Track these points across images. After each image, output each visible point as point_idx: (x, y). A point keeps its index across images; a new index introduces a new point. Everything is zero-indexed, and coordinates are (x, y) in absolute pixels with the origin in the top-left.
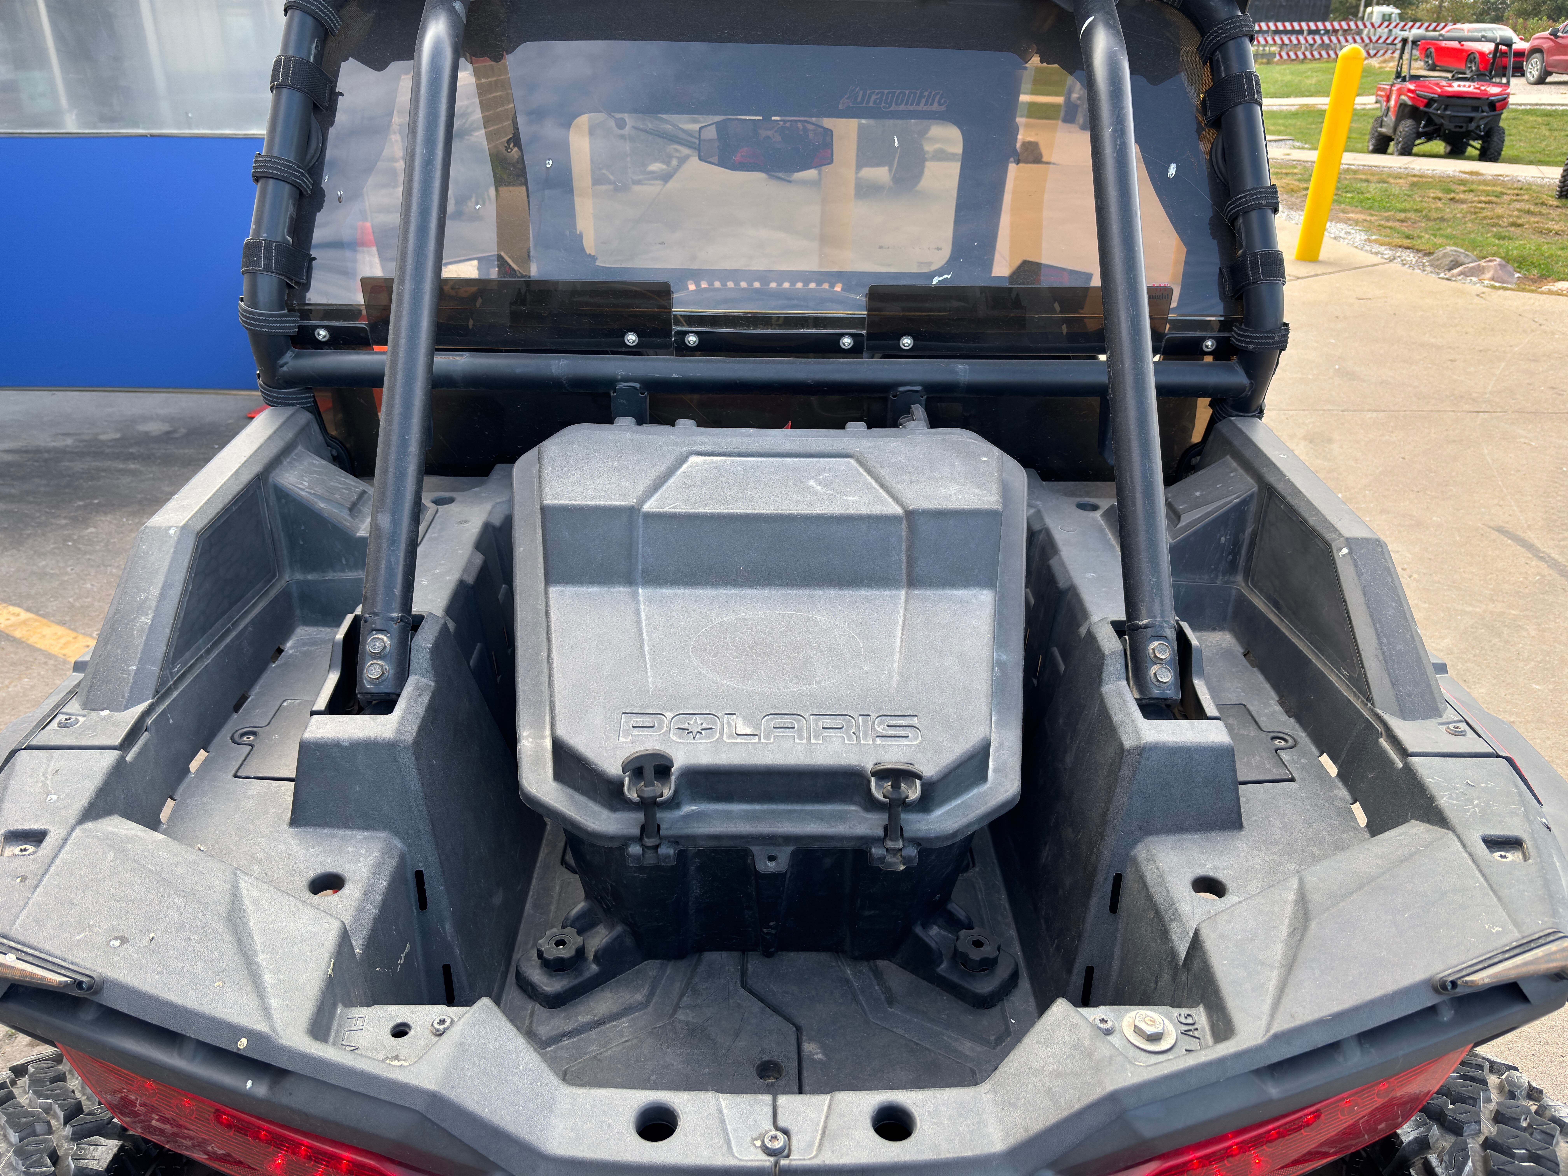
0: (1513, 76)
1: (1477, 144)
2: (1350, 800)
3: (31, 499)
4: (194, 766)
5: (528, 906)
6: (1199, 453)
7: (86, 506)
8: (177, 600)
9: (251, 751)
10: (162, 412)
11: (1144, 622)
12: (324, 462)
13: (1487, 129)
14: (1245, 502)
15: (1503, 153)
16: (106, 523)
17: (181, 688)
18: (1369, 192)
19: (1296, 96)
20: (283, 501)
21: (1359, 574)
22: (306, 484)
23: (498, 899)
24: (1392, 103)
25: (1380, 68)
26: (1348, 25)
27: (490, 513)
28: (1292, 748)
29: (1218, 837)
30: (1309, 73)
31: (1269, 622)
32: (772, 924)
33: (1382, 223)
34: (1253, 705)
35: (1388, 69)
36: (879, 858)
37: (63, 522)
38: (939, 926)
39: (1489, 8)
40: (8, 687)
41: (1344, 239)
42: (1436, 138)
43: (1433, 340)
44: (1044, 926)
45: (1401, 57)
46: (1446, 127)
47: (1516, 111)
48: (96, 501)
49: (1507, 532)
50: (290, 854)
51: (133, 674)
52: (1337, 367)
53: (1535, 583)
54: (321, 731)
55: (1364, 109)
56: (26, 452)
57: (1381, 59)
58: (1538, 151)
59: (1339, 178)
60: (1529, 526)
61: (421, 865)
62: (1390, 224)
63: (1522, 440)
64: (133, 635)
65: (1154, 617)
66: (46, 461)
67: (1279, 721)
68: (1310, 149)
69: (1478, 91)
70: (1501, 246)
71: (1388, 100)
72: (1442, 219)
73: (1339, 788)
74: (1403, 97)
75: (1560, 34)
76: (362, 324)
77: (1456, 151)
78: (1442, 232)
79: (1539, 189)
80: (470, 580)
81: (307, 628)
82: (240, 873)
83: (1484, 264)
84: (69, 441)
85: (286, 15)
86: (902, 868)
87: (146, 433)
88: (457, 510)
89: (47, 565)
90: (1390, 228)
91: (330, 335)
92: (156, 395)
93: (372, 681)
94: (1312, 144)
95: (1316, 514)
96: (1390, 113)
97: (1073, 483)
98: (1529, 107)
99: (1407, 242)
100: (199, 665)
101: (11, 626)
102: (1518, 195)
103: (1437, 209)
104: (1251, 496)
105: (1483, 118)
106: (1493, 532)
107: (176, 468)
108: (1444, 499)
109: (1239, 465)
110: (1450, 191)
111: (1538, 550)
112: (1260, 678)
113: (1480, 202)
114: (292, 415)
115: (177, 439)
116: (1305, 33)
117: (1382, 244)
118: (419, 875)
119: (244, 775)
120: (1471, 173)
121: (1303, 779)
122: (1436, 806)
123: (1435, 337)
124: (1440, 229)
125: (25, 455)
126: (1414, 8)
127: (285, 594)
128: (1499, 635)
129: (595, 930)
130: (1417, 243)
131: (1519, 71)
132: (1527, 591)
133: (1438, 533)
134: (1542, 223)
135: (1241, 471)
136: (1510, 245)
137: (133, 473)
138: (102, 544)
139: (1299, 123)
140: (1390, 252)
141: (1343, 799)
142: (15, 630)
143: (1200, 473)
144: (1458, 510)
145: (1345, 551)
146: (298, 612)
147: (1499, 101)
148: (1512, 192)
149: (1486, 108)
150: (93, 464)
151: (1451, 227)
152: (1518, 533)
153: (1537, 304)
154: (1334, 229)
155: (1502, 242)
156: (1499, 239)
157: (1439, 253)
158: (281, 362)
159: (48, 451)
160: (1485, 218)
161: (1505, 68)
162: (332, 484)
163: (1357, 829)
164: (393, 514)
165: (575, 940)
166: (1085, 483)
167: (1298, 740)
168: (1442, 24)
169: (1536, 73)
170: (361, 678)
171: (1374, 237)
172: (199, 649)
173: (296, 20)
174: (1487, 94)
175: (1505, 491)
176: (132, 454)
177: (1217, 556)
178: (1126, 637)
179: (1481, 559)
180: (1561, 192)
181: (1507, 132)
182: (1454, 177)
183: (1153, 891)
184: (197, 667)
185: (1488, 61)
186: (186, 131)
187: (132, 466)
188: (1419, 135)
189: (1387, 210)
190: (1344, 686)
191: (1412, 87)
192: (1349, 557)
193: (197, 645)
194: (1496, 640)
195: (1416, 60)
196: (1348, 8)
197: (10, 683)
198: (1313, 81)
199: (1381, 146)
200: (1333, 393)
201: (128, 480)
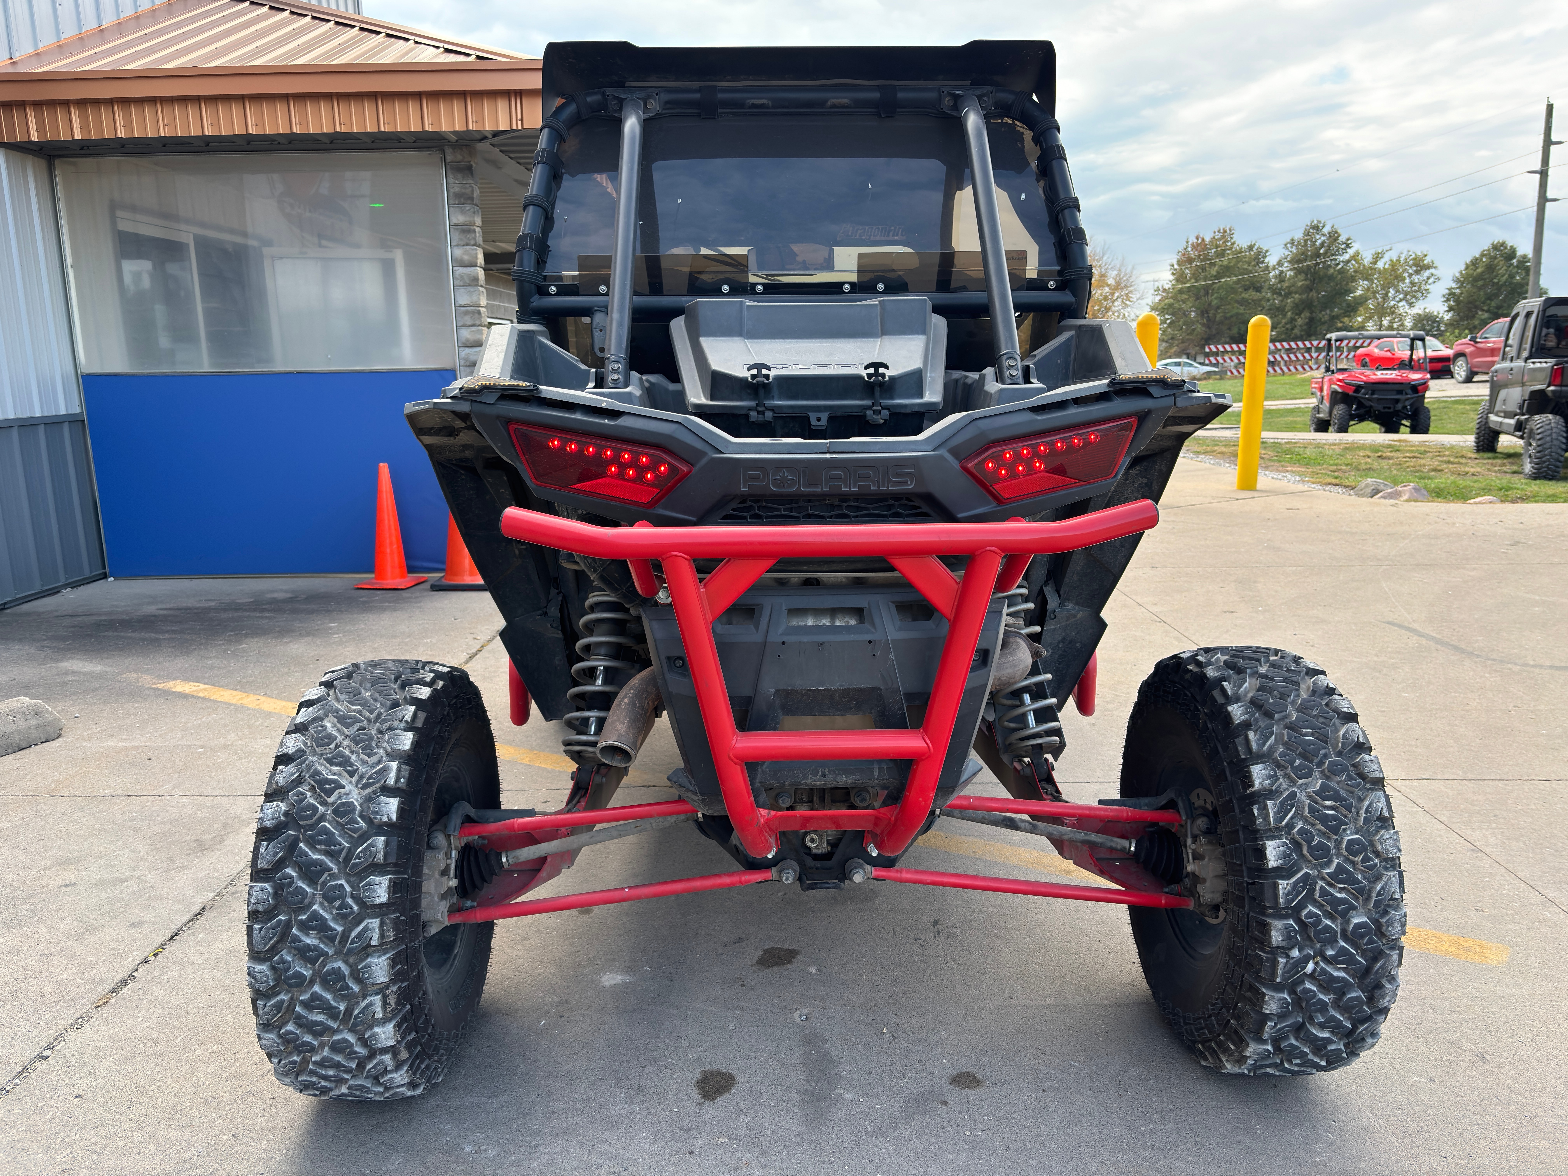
1: (1407, 420)
10: (283, 587)
11: (1003, 353)
13: (1413, 409)
15: (1430, 428)
16: (255, 642)
18: (1306, 454)
24: (1325, 393)
33: (1316, 471)
41: (1281, 479)
42: (1368, 419)
43: (1348, 530)
46: (1375, 409)
47: (1446, 402)
49: (1395, 624)
53: (1413, 647)
60: (1414, 620)
62: (1323, 472)
63: (1416, 579)
65: (1008, 350)
69: (1400, 378)
71: (1321, 390)
72: (1370, 469)
74: (1333, 386)
75: (1478, 340)
76: (576, 283)
77: (1389, 428)
79: (1460, 448)
83: (1400, 489)
84: (212, 604)
87: (274, 598)
89: (213, 663)
90: (1323, 474)
91: (557, 290)
96: (1325, 402)
98: (1457, 398)
99: (1336, 482)
101: (194, 691)
102: (1440, 452)
103: (1366, 463)
105: (1407, 399)
106: (1383, 624)
107: (303, 615)
108: (1345, 609)
110: (1377, 451)
111: (1420, 632)
113: (1405, 457)
117: (1314, 483)
120: (1400, 441)
123: (1350, 528)
124: (1367, 475)
130: (1343, 482)
131: (1449, 373)
132: (1405, 651)
134: (1460, 468)
136: (1429, 481)
138: (255, 653)
140: (1321, 487)
142: (198, 693)
144: (1356, 614)
147: (1420, 386)
148: (1436, 450)
149: (1409, 391)
151: (1377, 472)
152: (1405, 624)
153: (1443, 508)
154: (1268, 474)
157: (1363, 486)
158: (532, 300)
160: (1408, 467)
169: (1463, 374)
171: (1307, 479)
174: (1407, 383)
175: (1397, 604)
179: (1370, 637)
180: (1478, 447)
182: (1384, 443)
187: (268, 615)
188: (1352, 417)
189: (1321, 464)
191: (1341, 378)
199: (1321, 426)
200: (1261, 558)
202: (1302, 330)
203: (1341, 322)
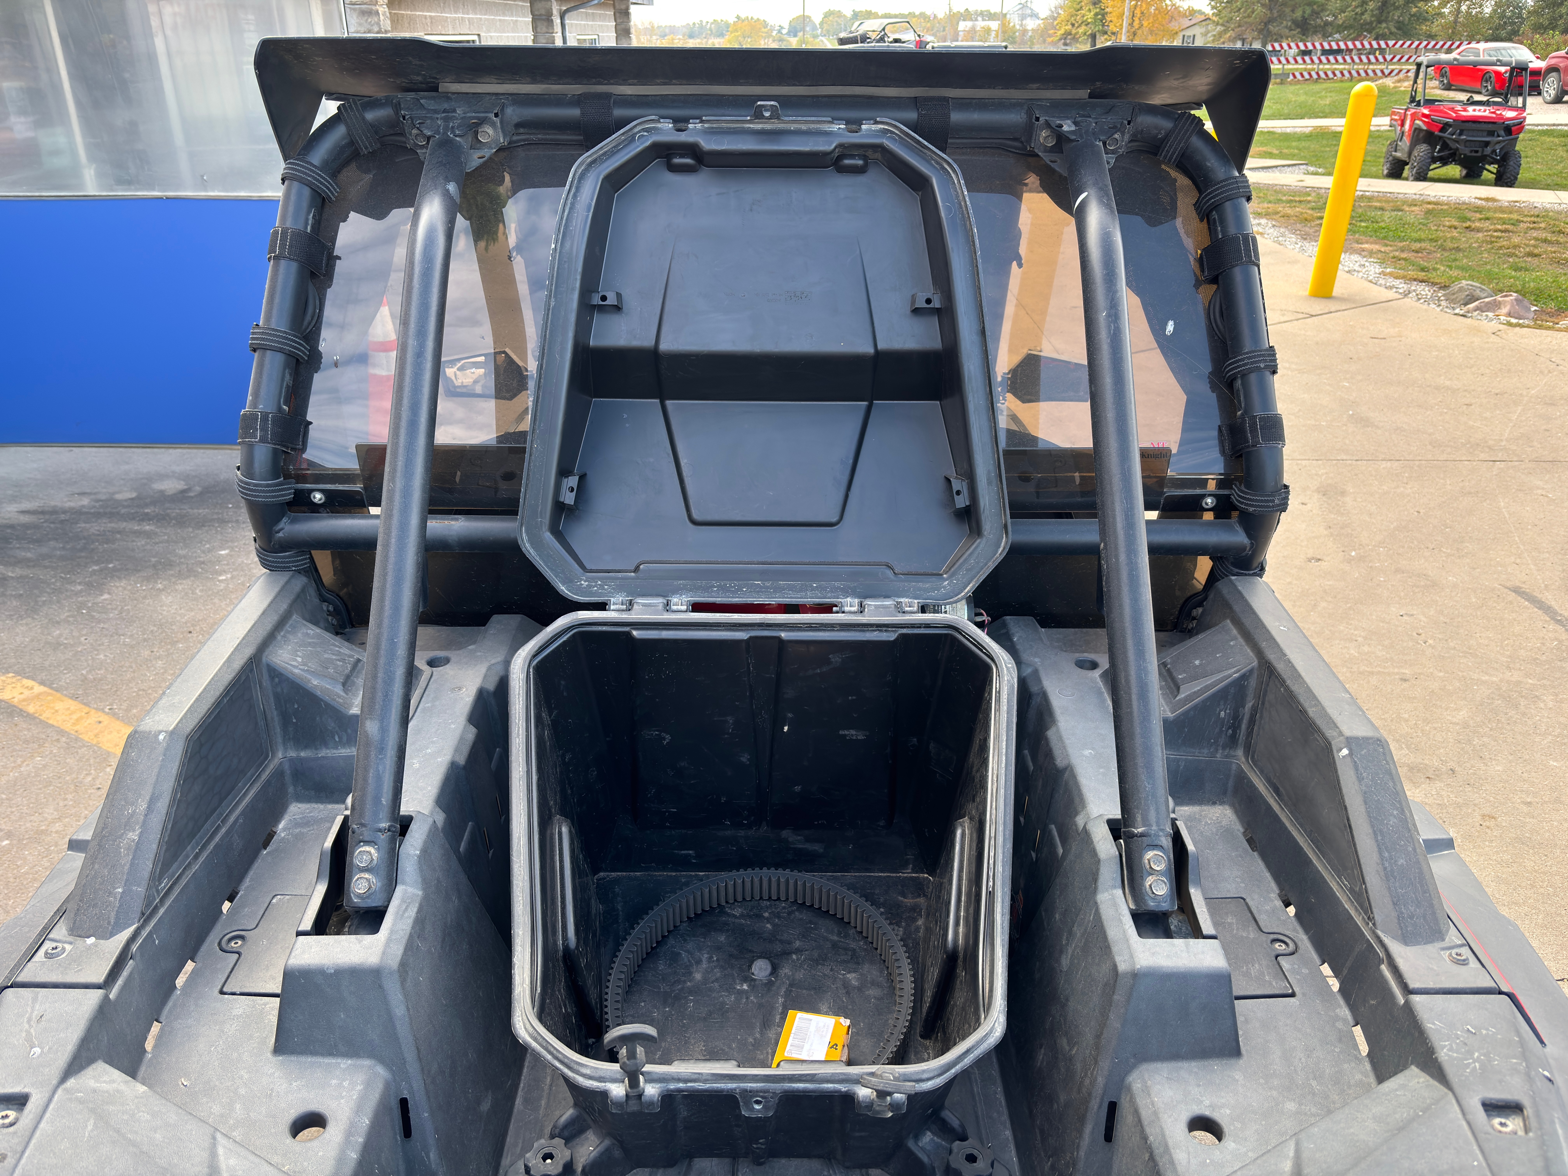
0: (1529, 95)
1: (1493, 168)
2: (1352, 1022)
3: (46, 563)
4: (180, 981)
5: (519, 1101)
6: (1200, 604)
7: (101, 570)
8: (165, 812)
9: (237, 961)
10: (177, 469)
11: (1140, 830)
12: (318, 630)
13: (1503, 153)
14: (1244, 677)
15: (1519, 176)
16: (120, 589)
17: (168, 903)
18: (1383, 221)
19: (1310, 118)
20: (277, 680)
21: (1360, 779)
22: (299, 659)
23: (486, 1106)
24: (1407, 126)
25: (1395, 87)
26: (1363, 45)
27: (485, 676)
28: (1292, 954)
29: (1216, 1065)
30: (1323, 93)
31: (1269, 808)
32: (761, 1141)
33: (1397, 254)
34: (1253, 899)
35: (1402, 89)
36: (866, 1107)
37: (79, 588)
38: (933, 1133)
39: (1505, 23)
40: (20, 766)
41: (1358, 272)
42: (1451, 163)
43: (1448, 383)
44: (1039, 1138)
45: (1415, 82)
46: (1461, 152)
47: (1533, 131)
48: (111, 566)
49: (1524, 593)
50: (272, 1090)
51: (119, 897)
52: (1351, 412)
53: (1552, 649)
54: (306, 956)
55: (1378, 131)
56: (43, 513)
57: (1396, 78)
58: (1554, 174)
59: (1354, 206)
60: (1546, 586)
61: (406, 1092)
62: (1404, 255)
63: (1540, 492)
64: (120, 852)
65: (1150, 825)
66: (62, 522)
67: (1279, 919)
68: (1323, 175)
69: (1494, 115)
70: (1518, 278)
71: (1402, 125)
72: (1458, 249)
73: (1340, 1006)
74: (1417, 122)
76: (358, 487)
77: (1472, 176)
78: (1458, 263)
79: (1556, 215)
80: (461, 760)
81: (300, 805)
82: (218, 1136)
83: (1500, 299)
84: (85, 501)
85: (283, 183)
86: (890, 1114)
87: (162, 492)
88: (451, 673)
89: (61, 635)
90: (1405, 259)
91: (326, 497)
92: (171, 451)
93: (359, 896)
94: (1326, 168)
95: (1315, 705)
96: (1404, 138)
97: (1073, 630)
98: (1545, 128)
99: (1422, 275)
100: (187, 873)
101: (24, 700)
102: (1534, 223)
103: (1453, 238)
104: (1251, 671)
105: (1499, 142)
106: (1510, 593)
107: (191, 530)
108: (1459, 557)
109: (1239, 633)
110: (1465, 219)
111: (1555, 613)
112: (1260, 865)
113: (1496, 231)
114: (287, 583)
115: (192, 497)
116: (1319, 53)
117: (1396, 278)
118: (404, 1103)
119: (229, 991)
120: (1487, 199)
121: (1304, 994)
122: (1436, 1058)
123: (1450, 379)
124: (1455, 260)
125: (41, 517)
126: (1428, 23)
127: (279, 774)
128: (1516, 706)
129: (583, 1136)
130: (1432, 275)
131: (1536, 90)
132: (1544, 657)
133: (1453, 594)
134: (1560, 252)
135: (1241, 640)
136: (1527, 276)
137: (148, 535)
138: (116, 612)
139: (1312, 146)
140: (1405, 286)
141: (1345, 1020)
142: (28, 705)
143: (1200, 636)
144: (1474, 569)
145: (1345, 752)
146: (291, 789)
147: (1515, 125)
148: (1529, 219)
149: (1502, 133)
150: (109, 525)
151: (1467, 257)
152: (1535, 594)
153: (1554, 342)
154: (1349, 261)
155: (1518, 274)
156: (1515, 271)
157: (1455, 287)
158: (277, 528)
159: (64, 512)
160: (1501, 248)
161: (1521, 86)
162: (326, 656)
163: (1358, 1058)
164: (382, 721)
165: (563, 1154)
166: (1085, 630)
167: (1300, 944)
168: (1457, 43)
169: (1553, 93)
170: (349, 891)
171: (1388, 270)
172: (187, 857)
173: (294, 191)
174: (1502, 118)
175: (1522, 547)
176: (147, 514)
177: (1217, 730)
178: (1122, 841)
179: (1497, 622)
181: (1523, 154)
182: (1469, 204)
183: (1148, 1130)
184: (184, 877)
185: (1504, 80)
186: (202, 194)
187: (147, 528)
188: (1434, 160)
189: (1402, 240)
190: (1345, 897)
191: (1426, 112)
192: (1349, 759)
193: (184, 853)
194: (1512, 713)
195: (1431, 79)
196: (1362, 25)
197: (23, 762)
198: (1328, 101)
199: (1396, 171)
200: (1347, 442)
201: (143, 543)
202: (1373, 16)
203: (1416, 7)
